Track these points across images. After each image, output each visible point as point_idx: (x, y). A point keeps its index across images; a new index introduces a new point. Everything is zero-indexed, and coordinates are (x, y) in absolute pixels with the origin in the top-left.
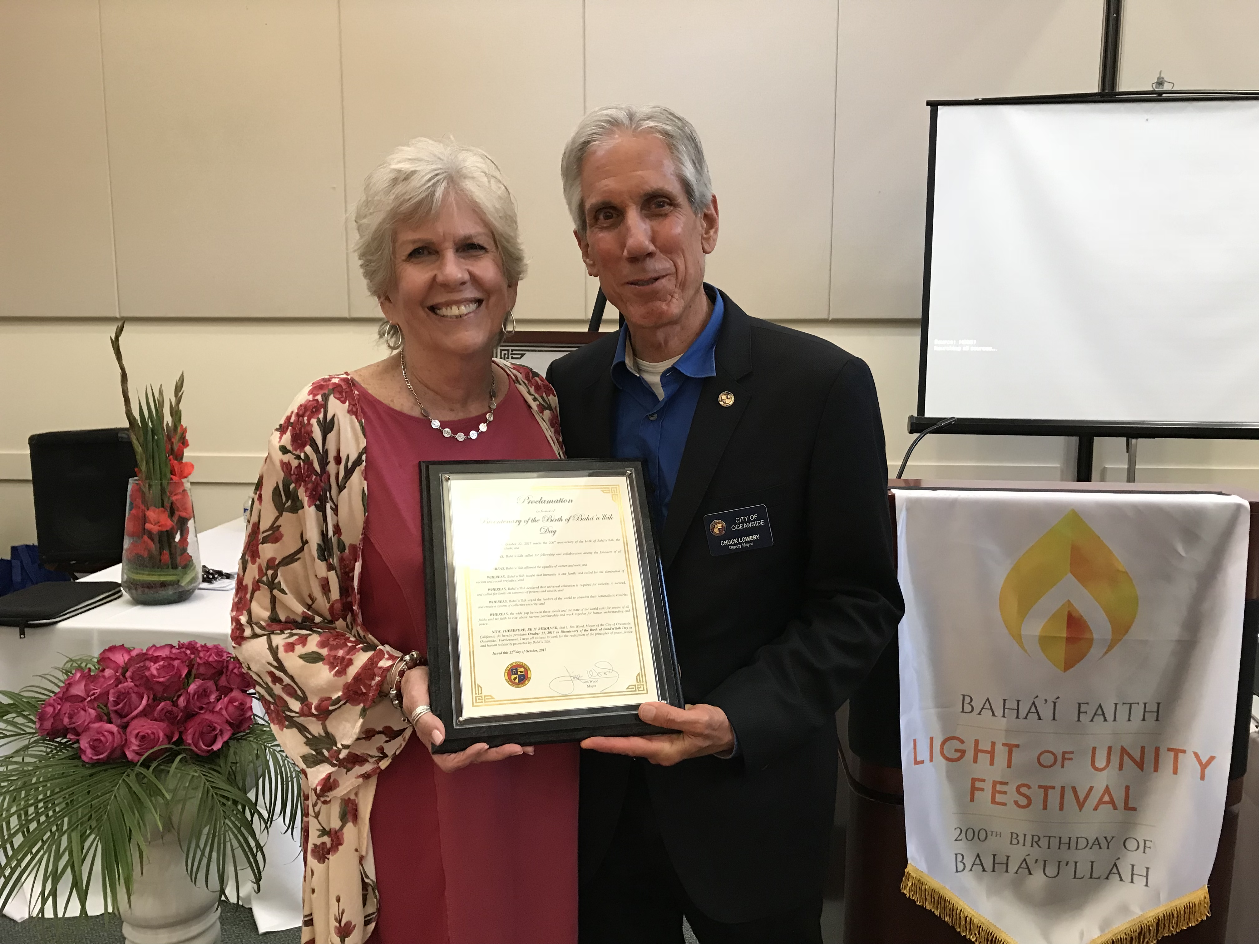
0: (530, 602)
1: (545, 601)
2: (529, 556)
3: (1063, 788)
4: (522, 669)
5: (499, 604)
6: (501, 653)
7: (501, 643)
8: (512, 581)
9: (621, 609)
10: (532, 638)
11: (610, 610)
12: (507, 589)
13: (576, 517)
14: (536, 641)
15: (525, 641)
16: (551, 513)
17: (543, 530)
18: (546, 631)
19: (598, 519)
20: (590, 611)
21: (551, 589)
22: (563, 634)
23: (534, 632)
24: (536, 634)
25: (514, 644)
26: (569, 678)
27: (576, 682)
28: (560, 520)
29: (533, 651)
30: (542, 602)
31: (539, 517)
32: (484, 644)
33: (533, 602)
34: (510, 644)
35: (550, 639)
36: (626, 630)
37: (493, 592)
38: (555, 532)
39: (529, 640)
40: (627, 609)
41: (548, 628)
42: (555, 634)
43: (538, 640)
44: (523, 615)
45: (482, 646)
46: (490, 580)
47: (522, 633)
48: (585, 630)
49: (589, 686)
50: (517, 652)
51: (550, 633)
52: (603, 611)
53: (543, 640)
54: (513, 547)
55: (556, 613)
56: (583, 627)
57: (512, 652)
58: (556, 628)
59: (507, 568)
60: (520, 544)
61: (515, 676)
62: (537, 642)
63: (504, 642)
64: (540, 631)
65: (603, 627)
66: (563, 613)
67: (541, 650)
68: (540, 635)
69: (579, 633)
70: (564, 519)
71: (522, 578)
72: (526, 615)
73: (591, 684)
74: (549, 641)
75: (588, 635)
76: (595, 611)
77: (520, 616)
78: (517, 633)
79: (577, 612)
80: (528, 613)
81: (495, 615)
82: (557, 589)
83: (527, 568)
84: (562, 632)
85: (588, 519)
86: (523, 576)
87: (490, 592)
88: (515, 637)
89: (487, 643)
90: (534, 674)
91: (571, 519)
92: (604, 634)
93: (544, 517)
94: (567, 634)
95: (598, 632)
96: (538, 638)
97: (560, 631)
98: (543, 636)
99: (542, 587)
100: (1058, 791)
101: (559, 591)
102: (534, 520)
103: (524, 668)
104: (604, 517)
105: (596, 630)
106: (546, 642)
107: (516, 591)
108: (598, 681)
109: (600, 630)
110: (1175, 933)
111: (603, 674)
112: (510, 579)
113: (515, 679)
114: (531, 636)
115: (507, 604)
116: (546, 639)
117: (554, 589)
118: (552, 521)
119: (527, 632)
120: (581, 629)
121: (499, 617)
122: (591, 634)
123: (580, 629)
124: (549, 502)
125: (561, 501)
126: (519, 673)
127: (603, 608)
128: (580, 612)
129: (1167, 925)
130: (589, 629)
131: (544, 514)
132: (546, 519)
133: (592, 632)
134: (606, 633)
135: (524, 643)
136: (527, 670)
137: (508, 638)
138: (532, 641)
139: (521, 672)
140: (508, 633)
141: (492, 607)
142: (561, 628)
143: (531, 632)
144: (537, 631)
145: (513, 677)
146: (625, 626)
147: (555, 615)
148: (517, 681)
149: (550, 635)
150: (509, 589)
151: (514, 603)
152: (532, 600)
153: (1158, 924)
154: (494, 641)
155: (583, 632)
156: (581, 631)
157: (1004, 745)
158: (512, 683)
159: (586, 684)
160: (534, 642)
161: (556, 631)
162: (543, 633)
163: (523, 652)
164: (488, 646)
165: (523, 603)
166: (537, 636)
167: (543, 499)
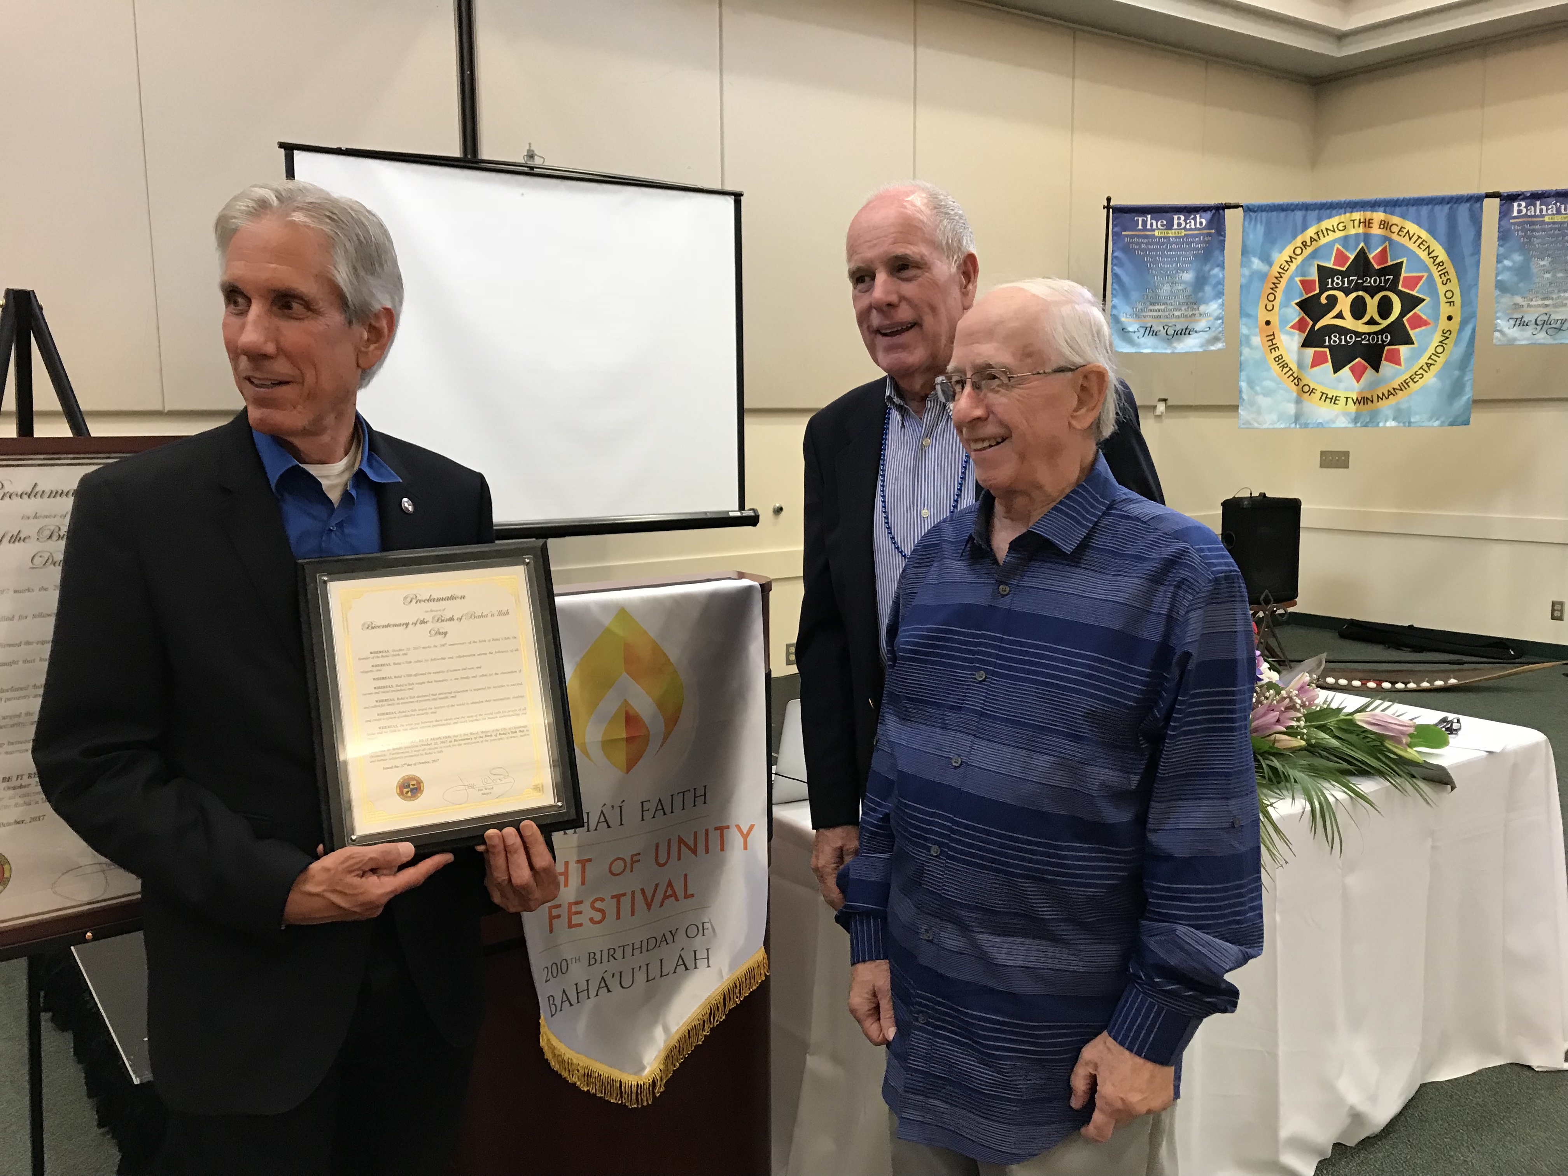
0: (421, 712)
1: (437, 710)
2: (418, 661)
3: (633, 892)
5: (388, 716)
6: (392, 768)
7: (391, 756)
8: (401, 690)
9: (517, 712)
10: (424, 750)
12: (396, 699)
13: (469, 615)
14: (428, 752)
15: (416, 753)
16: (441, 613)
17: (432, 632)
18: (439, 741)
19: (492, 615)
20: (484, 716)
21: (442, 696)
22: (457, 743)
23: (426, 743)
24: (428, 744)
25: (405, 757)
26: (463, 787)
27: (471, 792)
28: (452, 619)
29: (426, 762)
30: (433, 710)
31: (428, 617)
32: (373, 760)
33: (424, 712)
34: (400, 758)
35: (443, 749)
36: (522, 734)
37: (381, 703)
38: (445, 633)
39: (421, 752)
41: (441, 738)
42: (448, 744)
43: (431, 751)
45: (371, 762)
46: (377, 691)
47: (413, 744)
48: (480, 737)
49: (483, 794)
50: (409, 765)
51: (442, 742)
52: (498, 715)
53: (436, 750)
54: (401, 653)
55: (448, 722)
56: (477, 733)
57: (403, 765)
58: (449, 737)
59: (395, 677)
60: (409, 649)
61: (407, 790)
62: (430, 753)
63: (394, 756)
64: (433, 742)
65: (498, 733)
66: (456, 721)
67: (434, 761)
68: (433, 746)
69: (474, 740)
70: (455, 618)
71: (411, 687)
72: (417, 726)
73: (486, 791)
74: (442, 751)
75: (482, 741)
76: (490, 716)
77: (411, 727)
79: (471, 719)
80: (418, 724)
81: (383, 728)
82: (449, 695)
83: (416, 675)
84: (455, 740)
85: (482, 616)
86: (413, 684)
87: (378, 704)
89: (376, 758)
90: (427, 786)
91: (463, 618)
92: (499, 739)
93: (433, 618)
94: (461, 742)
96: (429, 749)
97: (453, 739)
98: (436, 746)
99: (433, 695)
102: (423, 622)
103: (416, 780)
104: (500, 613)
105: (491, 736)
106: (439, 752)
107: (406, 700)
108: (493, 788)
111: (498, 781)
112: (399, 688)
114: (424, 747)
115: (396, 716)
116: (439, 750)
118: (442, 621)
120: (475, 736)
121: (388, 730)
123: (473, 736)
124: (439, 600)
125: (452, 598)
126: (411, 787)
127: (498, 712)
131: (434, 614)
132: (436, 619)
133: (487, 738)
134: (501, 739)
135: (415, 755)
136: (419, 782)
138: (424, 752)
139: (413, 785)
141: (380, 719)
144: (429, 742)
145: (405, 791)
146: (521, 729)
148: (409, 794)
149: (443, 745)
150: (398, 699)
151: (404, 714)
152: (423, 710)
153: (724, 999)
154: (384, 756)
155: (478, 740)
156: (476, 738)
158: (404, 797)
159: (481, 792)
160: (426, 753)
161: (449, 740)
162: (436, 744)
163: (415, 764)
164: (378, 761)
165: (413, 713)
166: (428, 747)
167: (433, 597)
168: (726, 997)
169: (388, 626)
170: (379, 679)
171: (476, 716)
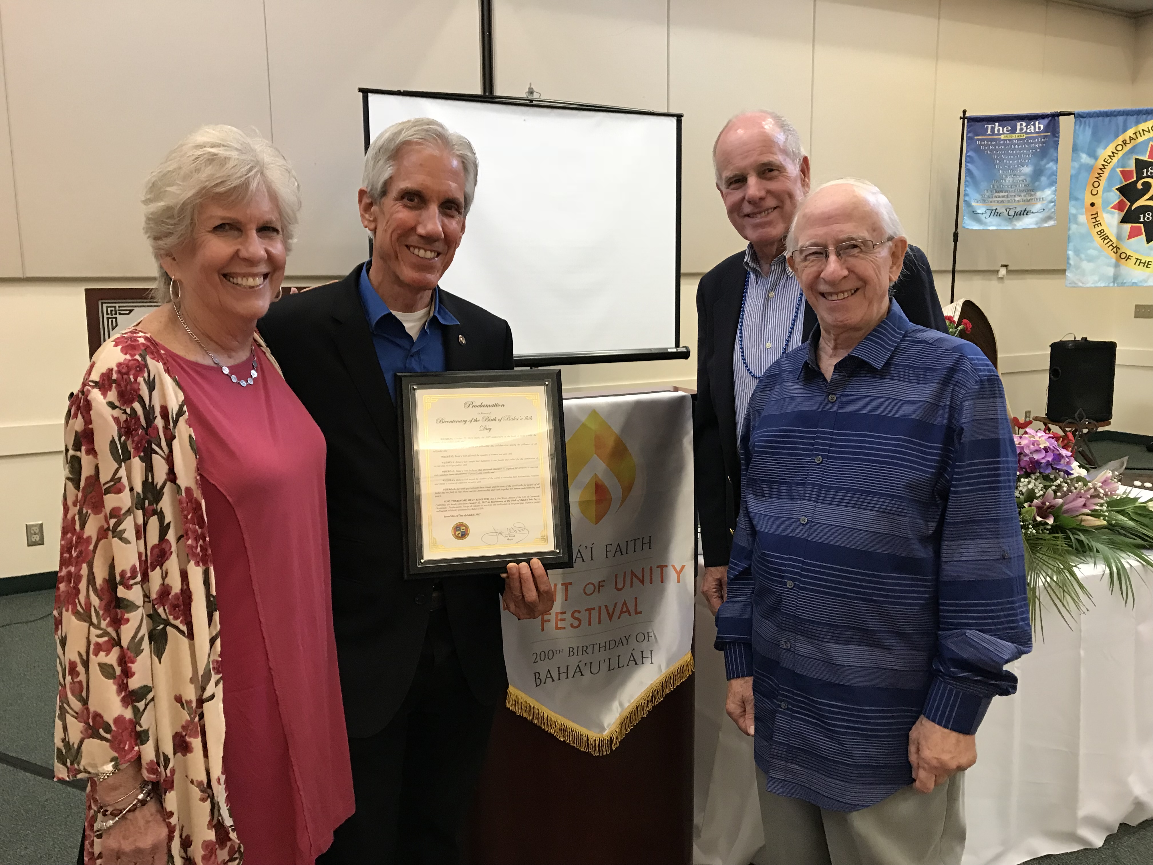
0: (471, 481)
1: (482, 480)
4: (464, 528)
5: (449, 482)
6: (450, 516)
7: (450, 509)
8: (459, 465)
9: (534, 486)
10: (471, 506)
11: (526, 487)
12: (455, 471)
13: (506, 418)
14: (473, 508)
15: (466, 508)
16: (488, 415)
17: (481, 428)
18: (481, 501)
19: (522, 419)
20: (512, 487)
21: (486, 471)
22: (493, 504)
23: (473, 502)
24: (474, 503)
25: (459, 510)
26: (495, 534)
27: (500, 537)
28: (495, 420)
29: (472, 515)
30: (479, 480)
31: (480, 418)
32: (438, 510)
33: (473, 481)
34: (456, 510)
35: (483, 507)
36: (536, 501)
37: (445, 473)
38: (490, 429)
39: (469, 508)
40: (538, 486)
41: (482, 499)
42: (487, 504)
43: (475, 508)
44: (465, 490)
45: (437, 511)
46: (443, 464)
47: (465, 502)
48: (508, 501)
49: (508, 539)
50: (461, 516)
51: (483, 502)
52: (521, 487)
53: (478, 507)
54: (460, 440)
55: (488, 489)
56: (506, 498)
57: (457, 516)
58: (488, 499)
59: (456, 456)
60: (465, 438)
61: (459, 532)
62: (475, 509)
63: (452, 509)
64: (477, 501)
65: (520, 499)
66: (493, 489)
67: (477, 514)
68: (477, 504)
69: (504, 503)
70: (497, 419)
71: (465, 463)
73: (510, 538)
74: (483, 508)
75: (509, 504)
76: (516, 487)
77: (463, 490)
78: (461, 502)
79: (503, 488)
80: (469, 489)
81: (446, 489)
82: (490, 471)
83: (469, 456)
84: (492, 502)
85: (514, 419)
86: (467, 462)
88: (460, 506)
90: (471, 531)
91: (502, 419)
92: (520, 503)
93: (483, 418)
94: (495, 503)
95: (517, 502)
96: (475, 506)
97: (490, 501)
98: (479, 504)
99: (479, 470)
101: (492, 472)
102: (476, 420)
103: (465, 527)
104: (527, 418)
105: (516, 500)
106: (480, 509)
107: (462, 472)
108: (514, 536)
109: (518, 500)
111: (518, 531)
112: (458, 464)
113: (459, 534)
114: (471, 505)
115: (455, 482)
116: (481, 507)
117: (488, 471)
118: (489, 420)
119: (468, 502)
120: (505, 500)
121: (449, 491)
122: (512, 504)
123: (504, 500)
124: (487, 406)
125: (496, 405)
126: (461, 530)
127: (521, 485)
128: (505, 488)
130: (510, 500)
131: (483, 415)
132: (485, 419)
133: (513, 502)
134: (522, 503)
135: (466, 510)
136: (467, 528)
137: (455, 506)
138: (471, 508)
139: (463, 529)
140: (454, 503)
141: (444, 484)
142: (491, 499)
143: (471, 502)
144: (475, 501)
145: (457, 533)
146: (536, 498)
147: (488, 490)
148: (460, 535)
149: (484, 504)
150: (457, 471)
151: (460, 481)
152: (472, 479)
153: (662, 687)
154: (446, 508)
156: (505, 501)
158: (457, 537)
159: (506, 538)
160: (472, 509)
161: (488, 501)
162: (479, 503)
163: (465, 516)
164: (441, 511)
165: (465, 481)
166: (475, 504)
167: (483, 404)
168: (663, 685)
169: (453, 422)
170: (445, 457)
171: (507, 486)
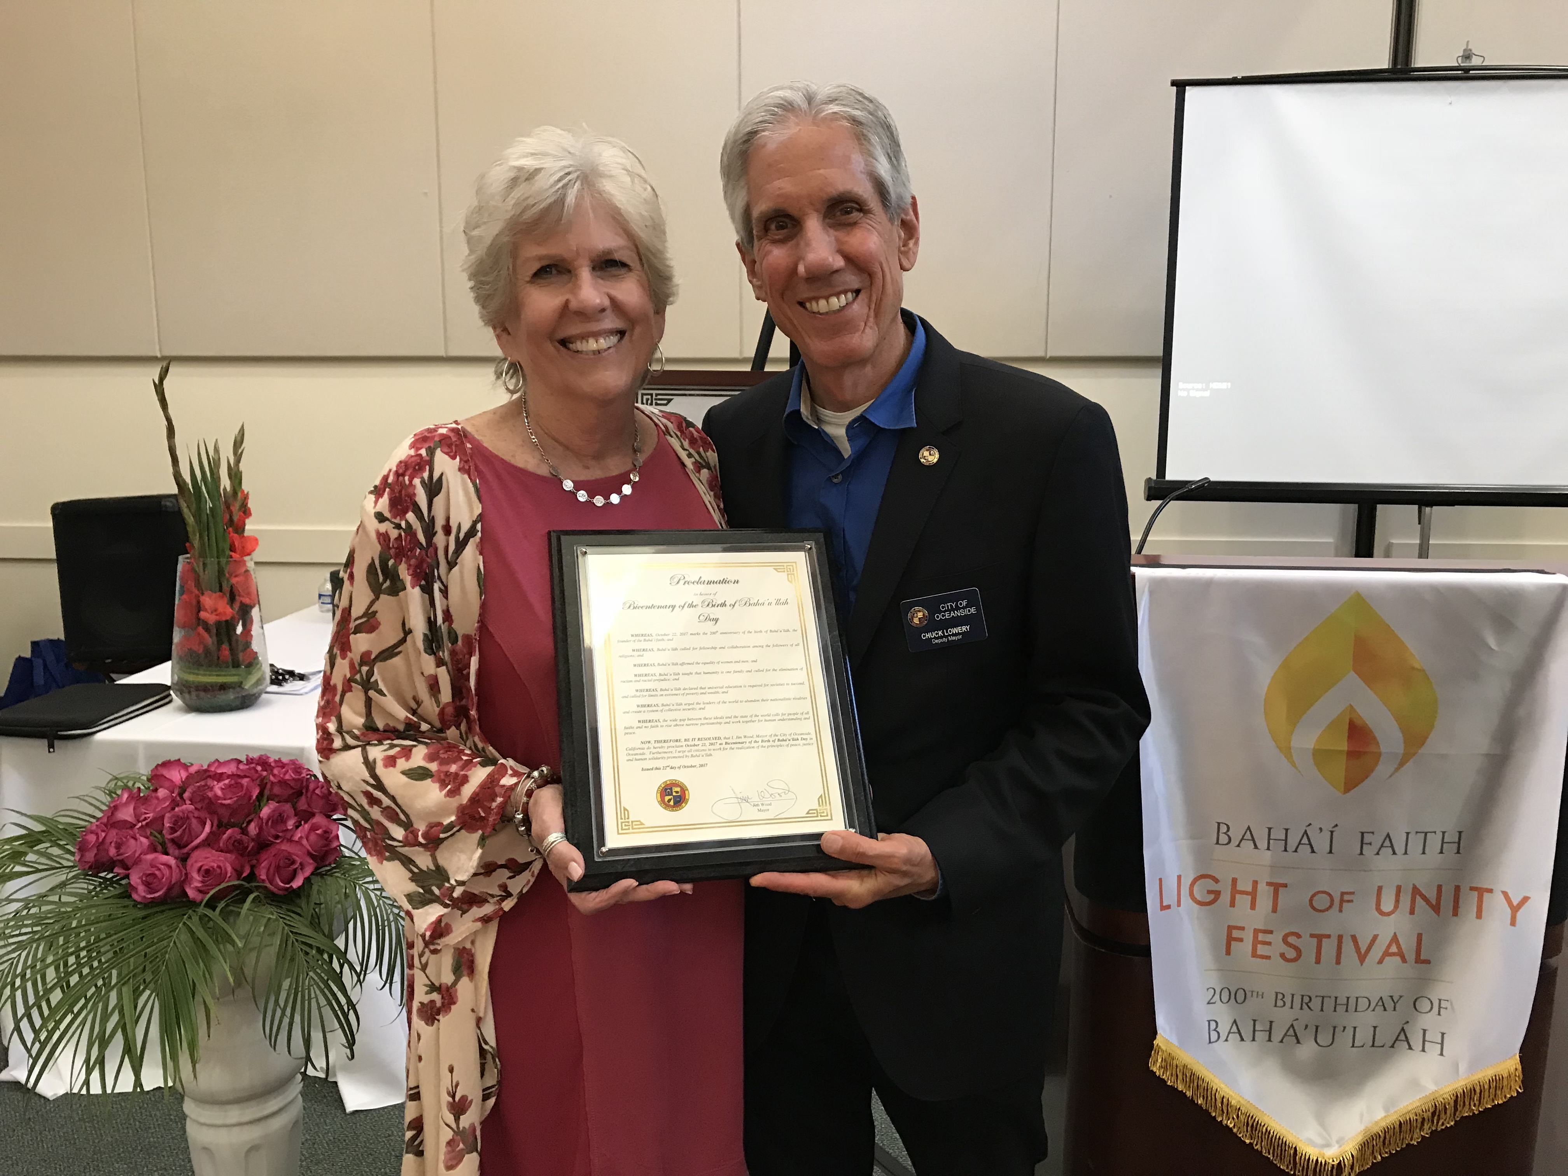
0: (687, 707)
1: (706, 706)
2: (685, 649)
3: (1340, 938)
4: (678, 789)
5: (650, 709)
6: (652, 769)
7: (652, 756)
8: (665, 680)
9: (799, 716)
10: (690, 751)
11: (785, 717)
12: (658, 690)
13: (744, 602)
14: (694, 754)
15: (681, 754)
16: (712, 597)
17: (702, 618)
18: (707, 742)
19: (770, 604)
20: (760, 718)
21: (713, 691)
22: (727, 746)
23: (693, 743)
24: (695, 745)
25: (668, 758)
26: (736, 800)
27: (745, 805)
28: (723, 605)
29: (691, 766)
30: (702, 706)
31: (697, 601)
32: (631, 757)
33: (691, 707)
34: (662, 758)
35: (712, 752)
36: (804, 742)
37: (641, 693)
38: (717, 620)
39: (686, 753)
40: (807, 716)
41: (710, 739)
42: (718, 746)
43: (698, 753)
44: (678, 723)
45: (628, 760)
46: (638, 678)
47: (678, 744)
48: (756, 742)
49: (759, 810)
50: (672, 768)
51: (711, 744)
52: (777, 718)
53: (703, 753)
54: (665, 638)
55: (719, 720)
56: (752, 737)
57: (665, 768)
58: (719, 738)
59: (659, 665)
60: (675, 634)
61: (670, 797)
62: (696, 756)
63: (655, 756)
64: (700, 743)
65: (777, 738)
66: (728, 720)
67: (701, 766)
68: (700, 748)
69: (748, 745)
70: (728, 604)
71: (677, 677)
72: (682, 723)
73: (763, 808)
74: (711, 755)
75: (758, 747)
76: (767, 718)
77: (675, 723)
78: (672, 744)
79: (745, 719)
80: (684, 720)
81: (644, 721)
82: (720, 690)
83: (682, 664)
84: (726, 743)
85: (757, 604)
86: (679, 674)
87: (638, 694)
88: (670, 750)
89: (634, 757)
90: (692, 795)
91: (737, 604)
92: (778, 746)
93: (703, 602)
94: (733, 746)
95: (771, 743)
96: (697, 751)
97: (724, 742)
98: (704, 748)
99: (701, 688)
100: (1334, 941)
101: (723, 693)
102: (691, 606)
103: (680, 787)
104: (778, 602)
105: (769, 741)
106: (707, 755)
107: (670, 692)
108: (770, 804)
109: (774, 741)
110: (1476, 1113)
111: (777, 795)
112: (662, 678)
113: (669, 800)
114: (688, 748)
115: (659, 709)
116: (707, 752)
117: (716, 690)
118: (713, 606)
119: (684, 744)
120: (750, 740)
121: (649, 724)
122: (762, 746)
123: (748, 740)
124: (709, 583)
125: (724, 581)
126: (674, 794)
127: (777, 715)
128: (749, 719)
129: (1467, 1103)
130: (760, 739)
131: (703, 598)
132: (706, 603)
133: (764, 744)
134: (781, 745)
135: (679, 757)
136: (684, 790)
137: (660, 750)
138: (690, 754)
139: (677, 792)
140: (660, 745)
141: (640, 712)
142: (725, 738)
143: (689, 743)
144: (696, 742)
145: (667, 798)
146: (804, 737)
147: (717, 723)
148: (672, 803)
149: (712, 747)
150: (661, 690)
151: (667, 708)
152: (689, 704)
153: (1456, 1101)
154: (643, 754)
155: (753, 744)
156: (750, 742)
157: (1269, 884)
158: (666, 805)
159: (756, 808)
160: (692, 756)
161: (719, 742)
162: (704, 745)
163: (679, 768)
164: (636, 760)
165: (679, 707)
166: (696, 748)
167: (702, 579)
168: (1459, 1100)
169: (653, 607)
170: (639, 665)
171: (751, 716)
